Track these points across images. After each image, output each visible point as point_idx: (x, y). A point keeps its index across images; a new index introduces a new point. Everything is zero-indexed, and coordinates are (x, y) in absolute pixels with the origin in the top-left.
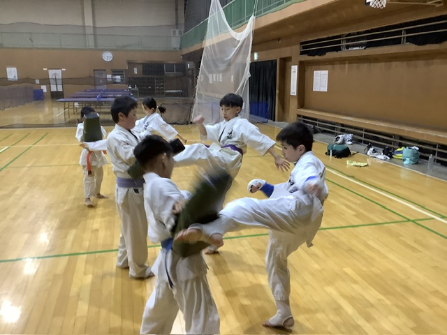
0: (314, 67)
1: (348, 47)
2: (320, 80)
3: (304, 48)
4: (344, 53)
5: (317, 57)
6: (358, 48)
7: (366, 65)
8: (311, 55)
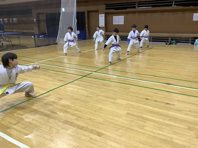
0: (112, 15)
1: (139, 7)
2: (119, 20)
3: (107, 6)
4: (137, 9)
5: (119, 11)
6: (146, 7)
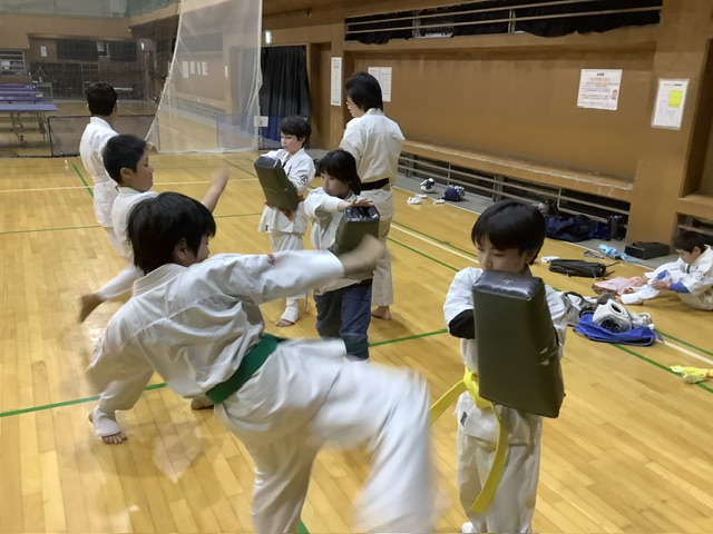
0: (368, 61)
1: (423, 32)
3: (351, 28)
4: (418, 42)
5: (374, 47)
6: (439, 35)
7: (452, 62)
8: (363, 42)
